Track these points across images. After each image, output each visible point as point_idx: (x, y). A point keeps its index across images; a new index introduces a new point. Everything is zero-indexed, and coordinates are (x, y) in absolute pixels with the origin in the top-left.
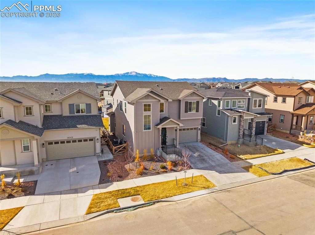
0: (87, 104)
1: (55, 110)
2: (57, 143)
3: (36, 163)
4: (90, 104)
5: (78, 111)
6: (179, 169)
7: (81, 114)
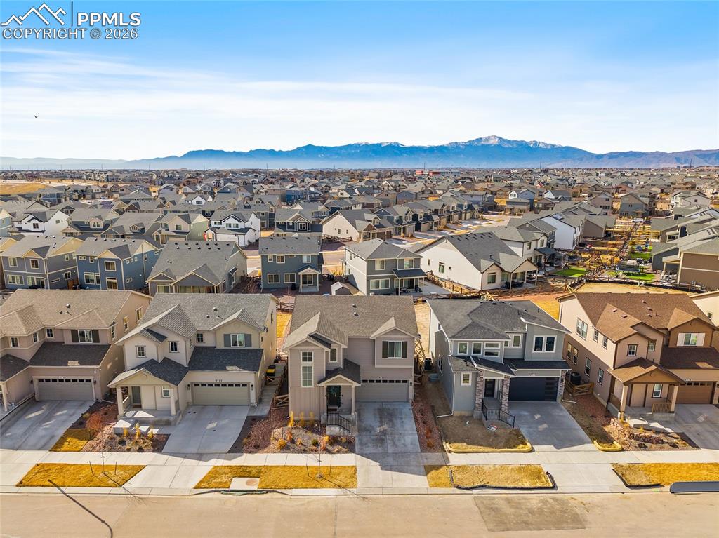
0: (245, 335)
2: (204, 385)
3: (173, 412)
4: (250, 335)
5: (235, 344)
6: (336, 450)
7: (238, 347)
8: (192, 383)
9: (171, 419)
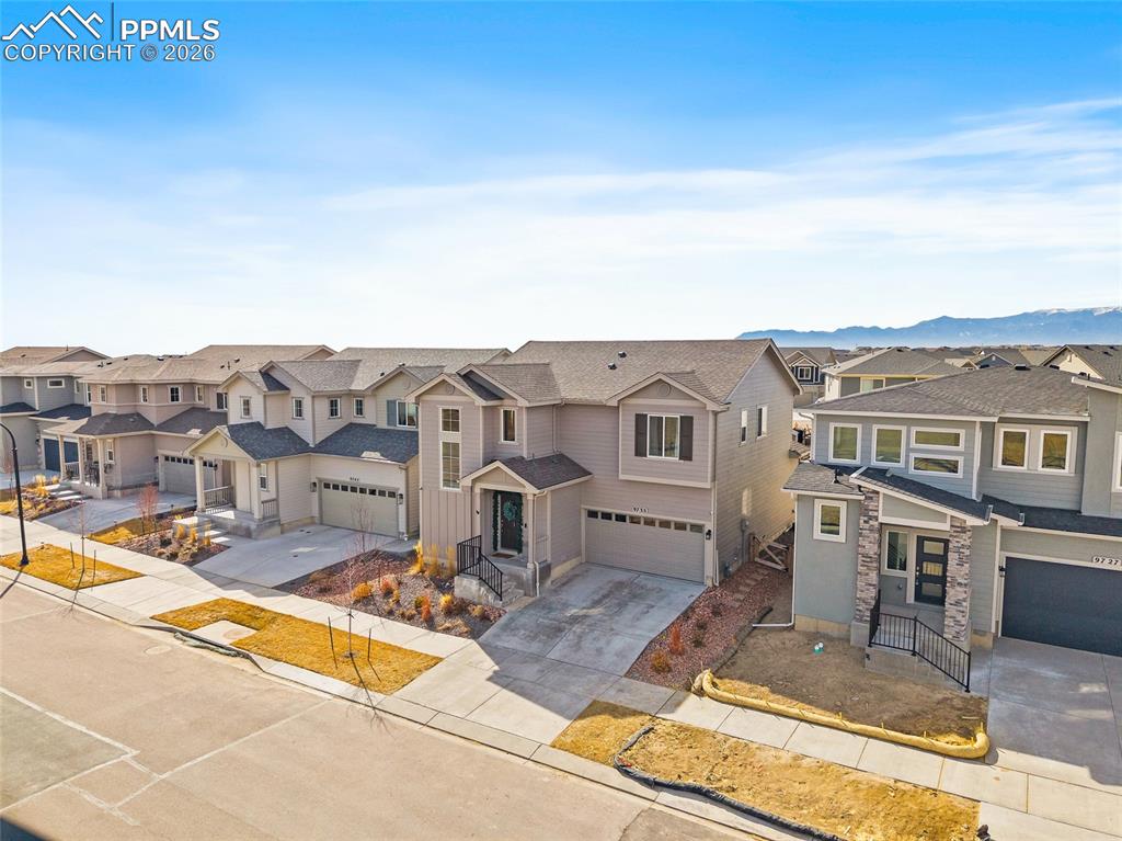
1: (369, 414)
2: (336, 487)
5: (403, 420)
6: (448, 626)
7: (407, 426)
8: (320, 481)
9: (253, 526)
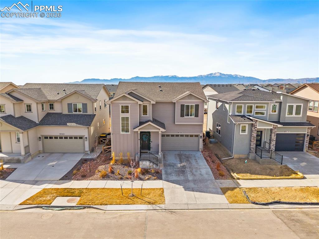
0: (83, 104)
1: (58, 109)
2: (51, 138)
3: (23, 153)
4: (86, 104)
5: (76, 111)
6: (147, 178)
7: (78, 113)
8: (42, 136)
9: (21, 158)
